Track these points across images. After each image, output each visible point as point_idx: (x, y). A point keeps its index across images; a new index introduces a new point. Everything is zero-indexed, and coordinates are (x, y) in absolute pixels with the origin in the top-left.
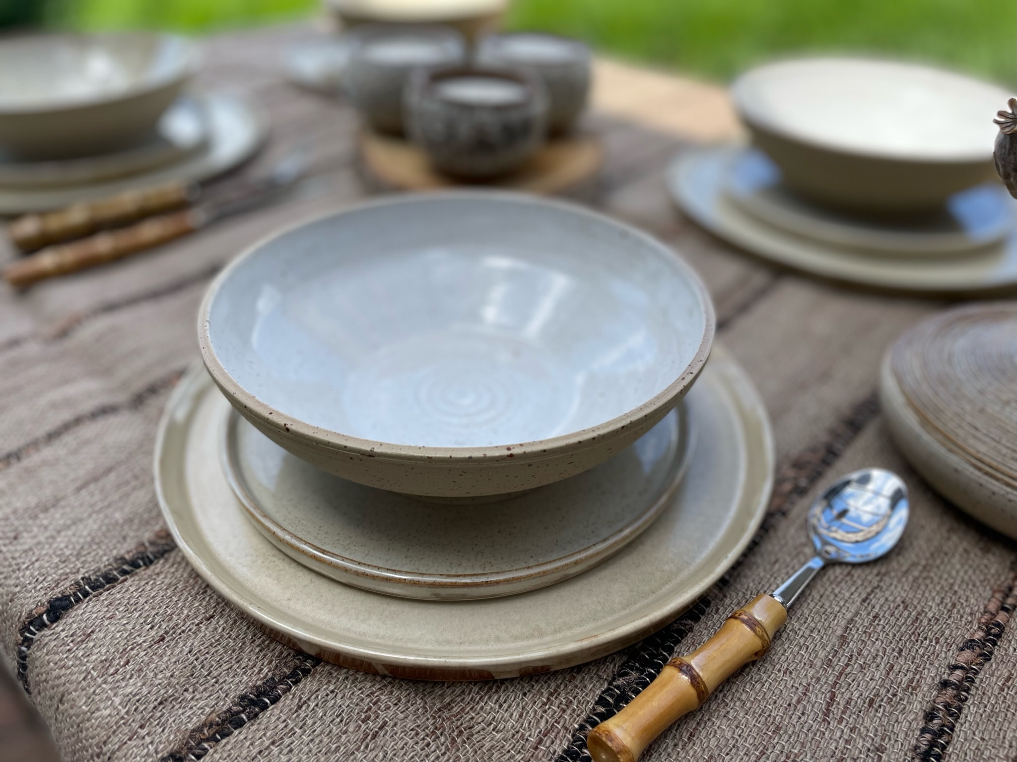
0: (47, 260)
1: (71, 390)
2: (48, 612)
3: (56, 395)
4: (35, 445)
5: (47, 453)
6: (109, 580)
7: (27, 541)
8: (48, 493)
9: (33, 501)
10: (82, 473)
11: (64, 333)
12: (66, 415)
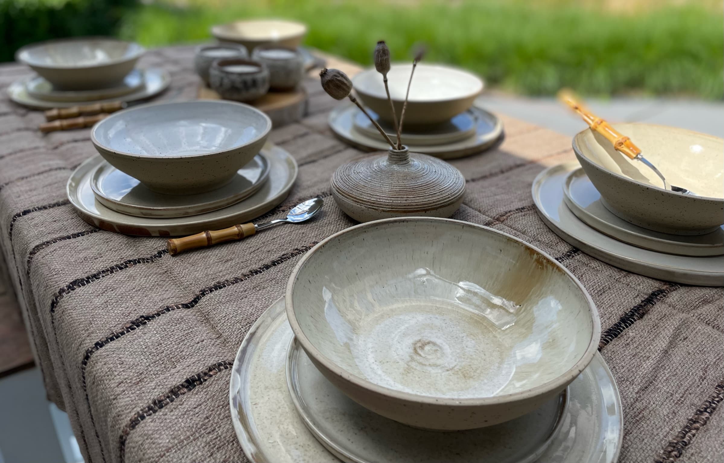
0: (57, 123)
1: (51, 163)
2: (22, 213)
3: (46, 163)
4: (34, 175)
5: (36, 177)
6: (45, 208)
7: (22, 197)
8: (33, 187)
9: (28, 188)
10: (47, 183)
11: (56, 148)
12: (47, 168)
